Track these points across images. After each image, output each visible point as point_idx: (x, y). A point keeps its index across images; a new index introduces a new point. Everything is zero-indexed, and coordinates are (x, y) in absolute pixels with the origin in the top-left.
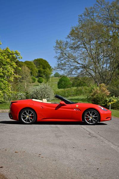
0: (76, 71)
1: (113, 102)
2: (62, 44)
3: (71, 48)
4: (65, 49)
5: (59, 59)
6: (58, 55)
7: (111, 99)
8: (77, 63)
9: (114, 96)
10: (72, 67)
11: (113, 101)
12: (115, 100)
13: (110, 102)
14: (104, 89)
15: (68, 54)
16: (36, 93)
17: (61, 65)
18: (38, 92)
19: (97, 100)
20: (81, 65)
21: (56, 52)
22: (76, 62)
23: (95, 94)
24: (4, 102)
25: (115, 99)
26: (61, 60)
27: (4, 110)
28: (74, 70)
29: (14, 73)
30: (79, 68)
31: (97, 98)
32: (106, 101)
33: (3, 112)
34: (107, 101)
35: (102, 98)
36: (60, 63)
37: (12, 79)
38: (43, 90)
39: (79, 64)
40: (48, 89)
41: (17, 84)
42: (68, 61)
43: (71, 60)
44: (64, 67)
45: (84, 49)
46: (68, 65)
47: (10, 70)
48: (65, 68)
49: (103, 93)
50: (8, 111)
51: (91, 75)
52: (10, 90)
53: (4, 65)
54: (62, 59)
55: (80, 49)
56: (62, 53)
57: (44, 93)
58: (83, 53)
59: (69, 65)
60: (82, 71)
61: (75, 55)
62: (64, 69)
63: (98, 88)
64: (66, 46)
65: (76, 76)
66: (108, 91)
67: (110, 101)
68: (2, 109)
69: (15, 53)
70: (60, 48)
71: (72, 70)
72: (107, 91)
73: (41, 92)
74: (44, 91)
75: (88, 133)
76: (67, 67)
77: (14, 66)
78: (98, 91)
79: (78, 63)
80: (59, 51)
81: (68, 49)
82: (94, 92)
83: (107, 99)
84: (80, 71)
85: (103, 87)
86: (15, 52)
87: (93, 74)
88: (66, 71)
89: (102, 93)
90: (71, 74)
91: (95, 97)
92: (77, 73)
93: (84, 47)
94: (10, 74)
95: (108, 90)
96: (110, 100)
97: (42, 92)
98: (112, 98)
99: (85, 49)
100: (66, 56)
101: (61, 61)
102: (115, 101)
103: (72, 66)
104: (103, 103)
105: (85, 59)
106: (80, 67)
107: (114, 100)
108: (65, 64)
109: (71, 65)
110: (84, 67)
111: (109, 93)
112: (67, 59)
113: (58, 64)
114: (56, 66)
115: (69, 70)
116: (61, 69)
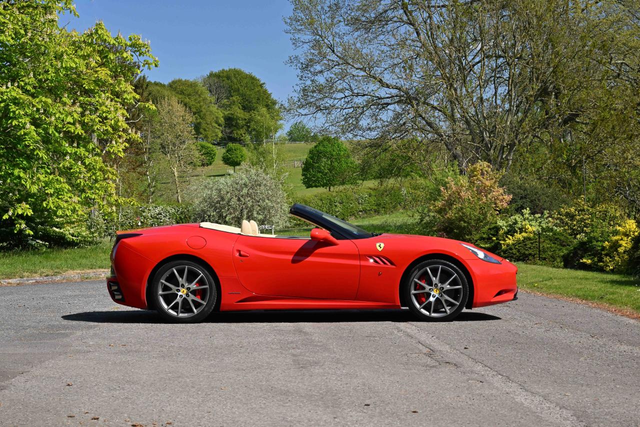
0: (375, 117)
1: (524, 234)
2: (319, 8)
3: (354, 22)
4: (330, 27)
5: (306, 67)
6: (303, 52)
7: (516, 223)
8: (378, 85)
9: (527, 211)
10: (359, 100)
11: (522, 230)
12: (533, 227)
13: (513, 236)
14: (488, 183)
15: (340, 49)
16: (218, 202)
17: (313, 92)
18: (223, 199)
19: (459, 227)
20: (395, 92)
21: (295, 42)
22: (375, 78)
23: (450, 203)
24: (90, 243)
25: (533, 223)
26: (315, 74)
27: (91, 273)
28: (367, 113)
29: (125, 126)
30: (388, 104)
31: (461, 219)
32: (497, 229)
33: (84, 279)
34: (501, 232)
35: (478, 220)
36: (309, 83)
37: (118, 147)
38: (245, 191)
39: (388, 86)
40: (262, 187)
41: (139, 169)
42: (343, 76)
43: (355, 72)
44: (326, 100)
45: (405, 29)
46: (341, 91)
47: (109, 112)
48: (331, 102)
49: (484, 199)
50: (106, 273)
51: (436, 131)
52: (113, 191)
53: (88, 93)
54: (318, 68)
55: (390, 26)
56: (317, 45)
57: (250, 204)
58: (403, 43)
59: (347, 93)
60: (398, 116)
61: (372, 50)
62: (328, 110)
63: (464, 181)
64: (333, 18)
65: (374, 134)
66: (501, 191)
67: (511, 231)
68: (81, 266)
69: (129, 43)
70: (311, 24)
71: (358, 112)
72: (498, 191)
73: (235, 199)
74: (248, 195)
75: (425, 350)
76: (337, 99)
77: (126, 96)
78: (462, 194)
79: (381, 81)
80: (308, 36)
81: (342, 28)
82: (446, 194)
83: (501, 223)
84: (391, 114)
85: (482, 174)
86: (130, 39)
87: (444, 126)
88: (335, 114)
89: (479, 199)
90: (356, 126)
91: (451, 214)
92: (379, 124)
93: (405, 18)
94: (110, 129)
95: (501, 185)
96: (510, 226)
97: (239, 200)
98: (517, 217)
99: (411, 29)
100: (333, 57)
101: (316, 78)
102: (530, 229)
103: (358, 95)
104: (482, 239)
105: (411, 68)
106: (389, 101)
107: (528, 226)
108: (332, 87)
109: (356, 91)
110: (407, 99)
111: (509, 198)
112: (337, 69)
113: (304, 90)
114: (296, 96)
115: (346, 110)
116: (313, 109)
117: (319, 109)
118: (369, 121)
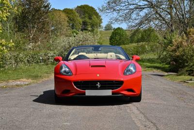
0: (138, 15)
10: (132, 7)
17: (112, 3)
18: (70, 47)
23: (178, 48)
28: (134, 12)
30: (144, 8)
38: (81, 43)
48: (119, 7)
59: (127, 4)
65: (137, 21)
71: (132, 10)
76: (122, 6)
90: (130, 18)
92: (139, 17)
103: (131, 4)
106: (144, 7)
113: (109, 2)
114: (105, 5)
115: (126, 11)
116: (112, 10)
117: (114, 10)
118: (135, 16)
